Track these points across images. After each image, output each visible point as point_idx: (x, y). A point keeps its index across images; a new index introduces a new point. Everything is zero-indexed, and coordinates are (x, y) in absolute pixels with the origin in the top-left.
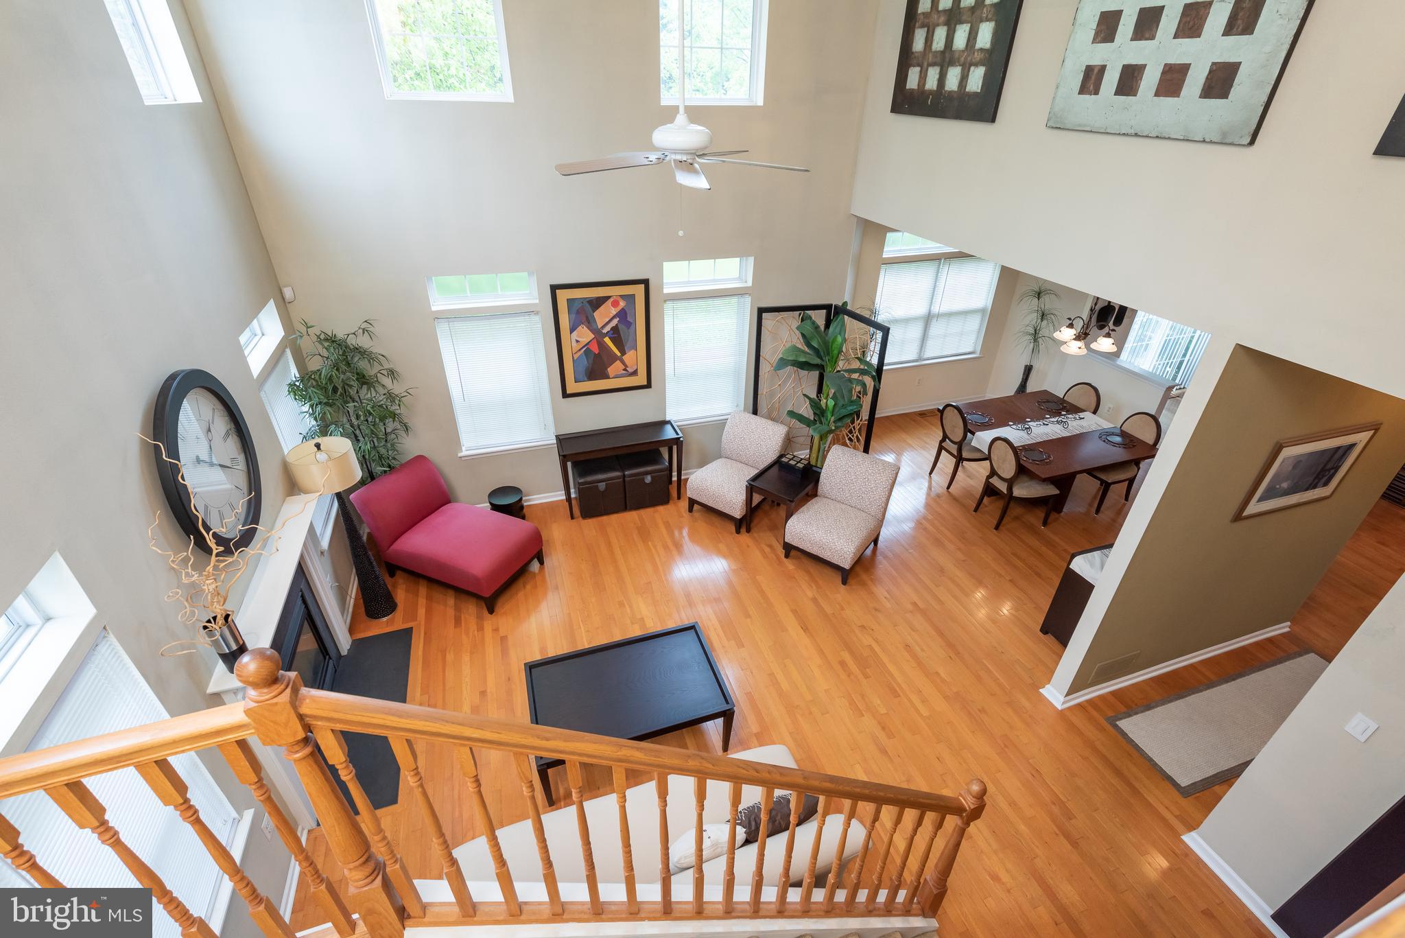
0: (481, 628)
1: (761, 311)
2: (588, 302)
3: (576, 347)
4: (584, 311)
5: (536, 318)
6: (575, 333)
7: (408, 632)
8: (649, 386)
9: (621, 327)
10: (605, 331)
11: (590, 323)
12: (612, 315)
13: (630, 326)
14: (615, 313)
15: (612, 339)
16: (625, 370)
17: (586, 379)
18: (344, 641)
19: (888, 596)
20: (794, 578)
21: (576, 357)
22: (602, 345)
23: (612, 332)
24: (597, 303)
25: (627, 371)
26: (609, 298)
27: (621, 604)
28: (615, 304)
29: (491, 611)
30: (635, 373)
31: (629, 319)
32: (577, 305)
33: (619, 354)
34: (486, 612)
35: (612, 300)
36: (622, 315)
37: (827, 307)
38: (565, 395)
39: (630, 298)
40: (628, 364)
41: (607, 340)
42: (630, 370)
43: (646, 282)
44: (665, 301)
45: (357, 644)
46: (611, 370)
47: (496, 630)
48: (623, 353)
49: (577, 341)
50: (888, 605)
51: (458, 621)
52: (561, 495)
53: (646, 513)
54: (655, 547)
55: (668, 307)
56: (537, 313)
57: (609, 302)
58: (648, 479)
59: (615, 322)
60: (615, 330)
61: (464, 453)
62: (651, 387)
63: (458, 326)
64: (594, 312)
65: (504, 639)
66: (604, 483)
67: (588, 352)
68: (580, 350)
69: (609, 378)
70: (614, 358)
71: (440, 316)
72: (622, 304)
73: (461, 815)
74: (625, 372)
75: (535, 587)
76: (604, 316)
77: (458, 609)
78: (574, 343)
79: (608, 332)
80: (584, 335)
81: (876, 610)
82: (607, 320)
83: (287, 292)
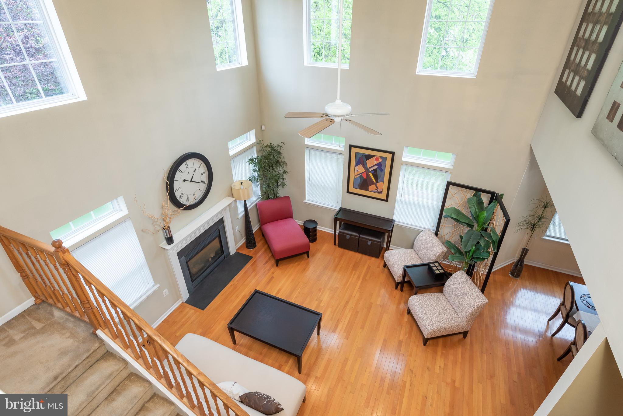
0: (269, 270)
1: (449, 184)
2: (365, 155)
3: (356, 173)
4: (362, 160)
5: (343, 157)
6: (357, 167)
7: (251, 258)
8: (387, 200)
9: (378, 170)
10: (370, 170)
11: (364, 165)
12: (374, 164)
13: (382, 171)
14: (376, 163)
15: (373, 175)
16: (376, 190)
17: (358, 188)
18: (233, 250)
19: (442, 366)
20: (402, 326)
21: (356, 177)
22: (368, 175)
23: (373, 171)
24: (368, 157)
25: (377, 190)
26: (374, 156)
27: (320, 290)
28: (377, 159)
29: (277, 266)
30: (381, 192)
31: (382, 167)
32: (359, 156)
33: (375, 182)
34: (275, 265)
35: (375, 157)
36: (379, 165)
37: (493, 194)
38: (348, 192)
39: (384, 159)
40: (378, 188)
41: (371, 174)
42: (379, 191)
43: (393, 154)
44: (402, 164)
45: (237, 254)
46: (370, 188)
47: (273, 273)
48: (377, 182)
49: (357, 171)
50: (437, 370)
51: (267, 262)
52: (332, 231)
53: (365, 258)
54: (355, 274)
55: (403, 168)
56: (343, 155)
57: (374, 158)
58: (369, 243)
59: (376, 167)
60: (375, 170)
61: (306, 201)
62: (387, 202)
63: (313, 152)
64: (367, 160)
65: (273, 278)
66: (349, 236)
67: (361, 177)
68: (358, 175)
69: (368, 191)
70: (373, 183)
71: (308, 147)
72: (380, 160)
73: (212, 327)
74: (377, 191)
75: (298, 265)
76: (371, 163)
77: (269, 259)
78: (356, 171)
79: (372, 171)
80: (361, 169)
81: (428, 368)
82: (372, 165)
83: (263, 127)
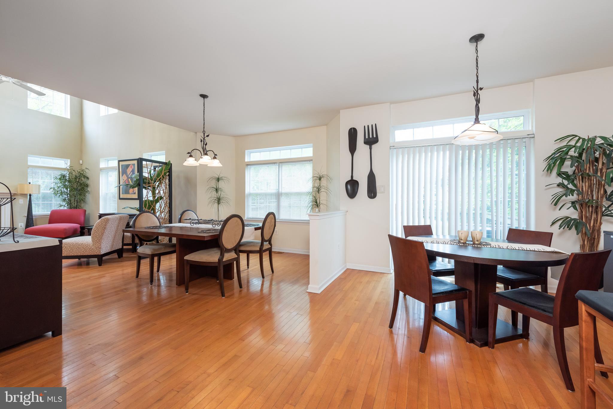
2: (125, 166)
3: (122, 181)
4: (124, 170)
6: (123, 177)
9: (132, 176)
10: (129, 176)
11: (126, 174)
14: (131, 170)
16: (133, 192)
17: (124, 193)
21: (123, 185)
22: (128, 181)
24: (127, 166)
26: (130, 165)
30: (135, 193)
31: (134, 173)
32: (123, 167)
35: (130, 166)
36: (133, 171)
38: (120, 199)
41: (130, 180)
43: (137, 160)
46: (130, 191)
49: (123, 179)
56: (116, 170)
57: (130, 167)
62: (139, 200)
63: (104, 173)
64: (127, 169)
68: (124, 183)
69: (129, 194)
71: (101, 170)
72: (133, 167)
76: (129, 171)
80: (125, 177)
82: (130, 173)
83: (81, 162)
